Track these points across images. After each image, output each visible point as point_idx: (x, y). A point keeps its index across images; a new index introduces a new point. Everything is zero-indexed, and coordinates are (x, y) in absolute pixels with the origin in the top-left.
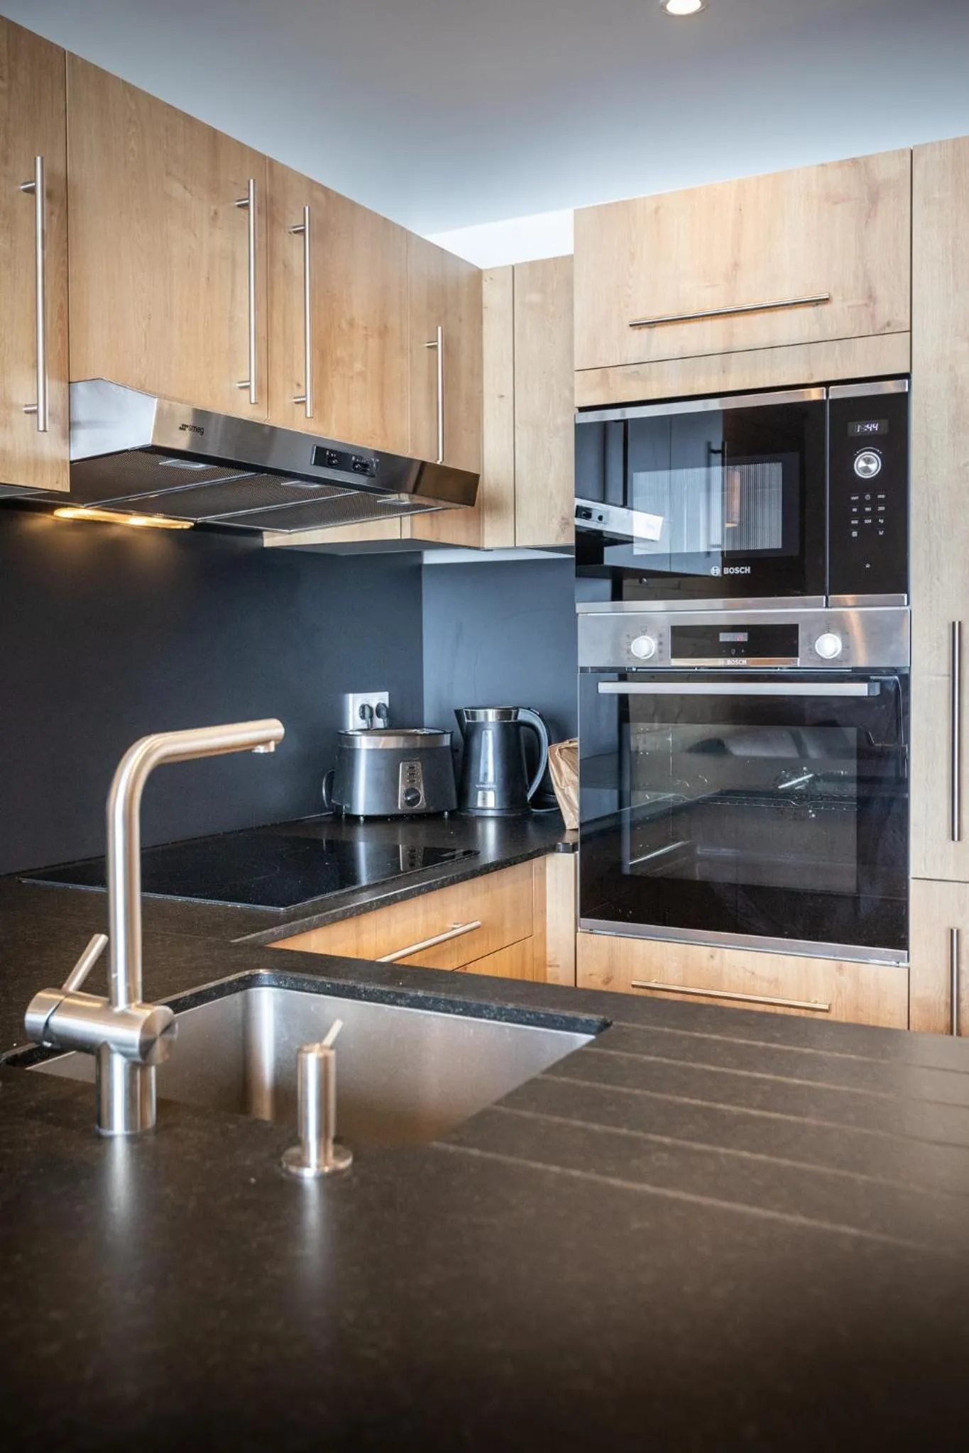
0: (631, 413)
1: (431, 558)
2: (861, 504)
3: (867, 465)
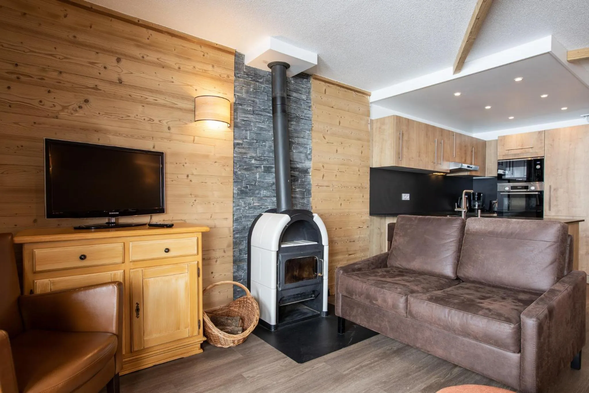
0: (503, 161)
1: (474, 178)
2: (537, 171)
3: (538, 167)
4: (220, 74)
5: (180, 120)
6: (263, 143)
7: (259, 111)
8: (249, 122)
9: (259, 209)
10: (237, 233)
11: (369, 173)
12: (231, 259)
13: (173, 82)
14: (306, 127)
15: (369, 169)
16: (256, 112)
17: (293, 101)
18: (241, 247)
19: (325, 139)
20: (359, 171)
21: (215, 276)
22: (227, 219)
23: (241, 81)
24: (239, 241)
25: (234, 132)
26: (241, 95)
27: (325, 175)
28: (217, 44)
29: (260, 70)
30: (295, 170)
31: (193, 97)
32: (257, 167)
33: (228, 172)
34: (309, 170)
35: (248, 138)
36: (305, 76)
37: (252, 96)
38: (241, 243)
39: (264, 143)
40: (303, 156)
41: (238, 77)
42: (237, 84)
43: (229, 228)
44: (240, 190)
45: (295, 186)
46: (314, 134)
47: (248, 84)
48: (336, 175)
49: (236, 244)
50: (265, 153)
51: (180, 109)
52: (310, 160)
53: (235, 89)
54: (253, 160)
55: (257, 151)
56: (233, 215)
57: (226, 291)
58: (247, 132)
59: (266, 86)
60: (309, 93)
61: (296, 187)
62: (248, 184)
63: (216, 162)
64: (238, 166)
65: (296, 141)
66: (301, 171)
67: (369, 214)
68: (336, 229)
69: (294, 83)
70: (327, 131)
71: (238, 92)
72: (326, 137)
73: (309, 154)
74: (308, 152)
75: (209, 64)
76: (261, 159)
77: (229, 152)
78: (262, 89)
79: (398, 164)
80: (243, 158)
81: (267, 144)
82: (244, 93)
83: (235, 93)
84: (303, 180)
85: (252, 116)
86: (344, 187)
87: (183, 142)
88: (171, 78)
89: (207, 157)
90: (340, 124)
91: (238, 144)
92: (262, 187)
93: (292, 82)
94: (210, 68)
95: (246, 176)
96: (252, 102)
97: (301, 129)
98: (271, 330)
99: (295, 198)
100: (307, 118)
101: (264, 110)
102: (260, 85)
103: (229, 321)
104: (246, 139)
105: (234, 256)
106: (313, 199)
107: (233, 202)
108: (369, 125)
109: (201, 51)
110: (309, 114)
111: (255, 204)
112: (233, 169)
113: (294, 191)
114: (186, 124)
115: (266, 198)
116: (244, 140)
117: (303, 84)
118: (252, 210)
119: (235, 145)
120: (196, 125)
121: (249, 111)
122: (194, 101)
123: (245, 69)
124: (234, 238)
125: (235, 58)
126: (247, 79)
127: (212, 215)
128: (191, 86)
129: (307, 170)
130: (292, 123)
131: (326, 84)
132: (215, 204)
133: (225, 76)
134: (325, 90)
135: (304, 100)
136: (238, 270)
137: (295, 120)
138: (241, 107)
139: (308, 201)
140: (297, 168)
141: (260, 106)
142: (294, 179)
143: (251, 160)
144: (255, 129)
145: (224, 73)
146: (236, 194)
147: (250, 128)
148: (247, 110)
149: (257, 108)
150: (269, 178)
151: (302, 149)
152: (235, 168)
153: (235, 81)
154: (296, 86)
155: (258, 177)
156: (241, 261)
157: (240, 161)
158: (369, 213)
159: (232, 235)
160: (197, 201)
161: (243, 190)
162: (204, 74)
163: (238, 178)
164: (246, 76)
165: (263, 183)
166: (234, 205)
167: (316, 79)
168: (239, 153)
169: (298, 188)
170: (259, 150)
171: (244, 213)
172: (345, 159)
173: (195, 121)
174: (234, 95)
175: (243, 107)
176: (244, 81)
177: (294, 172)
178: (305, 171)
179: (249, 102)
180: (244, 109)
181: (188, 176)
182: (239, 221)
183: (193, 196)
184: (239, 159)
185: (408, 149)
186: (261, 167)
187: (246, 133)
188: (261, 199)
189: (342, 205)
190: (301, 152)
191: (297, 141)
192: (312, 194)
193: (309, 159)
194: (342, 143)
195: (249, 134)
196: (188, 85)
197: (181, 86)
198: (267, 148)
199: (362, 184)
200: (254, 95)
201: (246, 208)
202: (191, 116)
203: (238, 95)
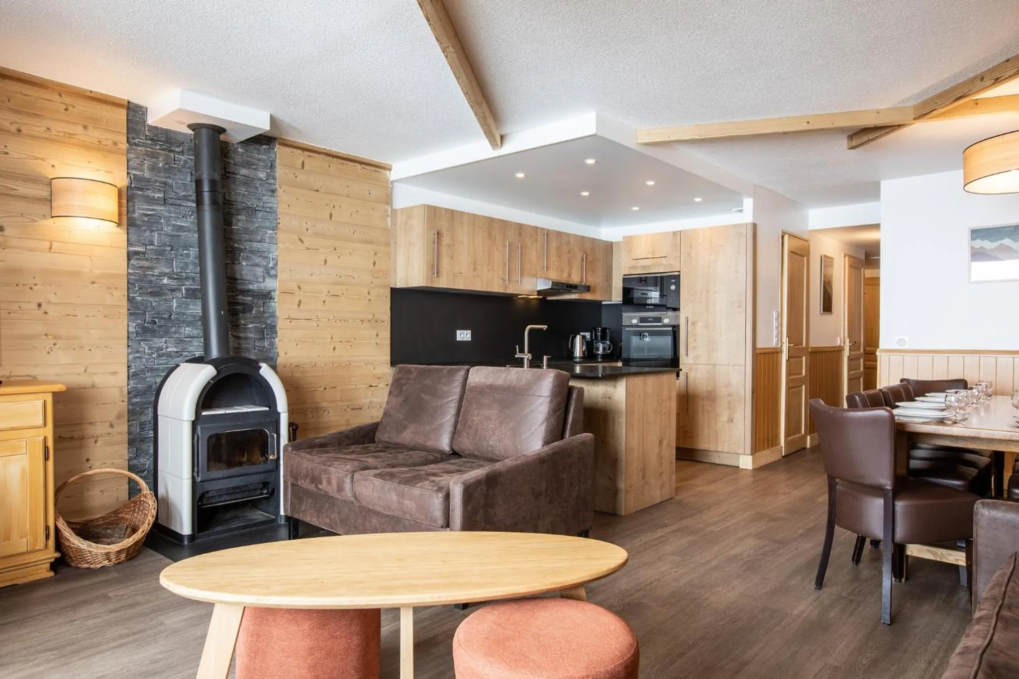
1: (603, 303)
2: (672, 294)
3: (673, 287)
4: (99, 140)
5: (22, 214)
6: (183, 250)
7: (176, 199)
8: (157, 218)
9: (179, 357)
10: (135, 396)
11: (389, 297)
12: (125, 438)
13: (7, 153)
14: (267, 224)
15: (389, 290)
16: (171, 201)
17: (241, 182)
18: (144, 419)
19: (303, 242)
20: (369, 293)
21: (93, 465)
22: (115, 373)
23: (141, 151)
24: (140, 408)
25: (128, 233)
26: (142, 173)
27: (302, 301)
28: (91, 92)
29: (175, 132)
30: (246, 293)
31: (49, 178)
32: (173, 290)
33: (119, 297)
34: (272, 293)
35: (156, 243)
36: (263, 140)
37: (162, 174)
38: (144, 411)
39: (185, 252)
40: (259, 271)
41: (135, 144)
42: (131, 156)
43: (121, 388)
44: (142, 328)
45: (247, 319)
46: (281, 236)
47: (154, 155)
48: (324, 302)
49: (133, 413)
50: (187, 268)
51: (24, 198)
52: (275, 276)
53: (130, 163)
54: (166, 278)
55: (173, 263)
56: (128, 367)
57: (115, 488)
58: (153, 234)
59: (188, 158)
60: (272, 167)
61: (247, 322)
62: (157, 318)
63: (93, 283)
64: (137, 289)
65: (247, 247)
66: (256, 295)
67: (389, 364)
68: (325, 389)
69: (242, 152)
70: (307, 230)
71: (135, 169)
72: (303, 239)
73: (272, 268)
74: (271, 265)
75: (78, 124)
76: (181, 277)
77: (120, 265)
78: (182, 163)
79: (432, 282)
80: (146, 276)
81: (191, 253)
82: (145, 171)
83: (129, 171)
84: (262, 309)
85: (162, 208)
86: (340, 320)
87: (30, 251)
88: (4, 147)
89: (75, 274)
90: (331, 218)
91: (137, 253)
92: (183, 322)
93: (240, 150)
94: (79, 130)
95: (152, 304)
96: (162, 185)
97: (257, 228)
98: (183, 542)
99: (246, 338)
100: (268, 210)
101: (185, 198)
102: (178, 158)
103: (109, 531)
104: (152, 244)
105: (129, 433)
106: (279, 341)
107: (128, 346)
108: (389, 219)
109: (61, 103)
110: (271, 203)
111: (169, 350)
112: (126, 294)
113: (245, 328)
114: (35, 221)
115: (190, 339)
116: (147, 247)
117: (260, 154)
118: (165, 360)
119: (130, 255)
120: (54, 223)
121: (157, 200)
122: (49, 183)
123: (148, 130)
124: (130, 403)
125: (127, 113)
126: (150, 148)
127: (87, 367)
128: (43, 159)
129: (269, 293)
130: (240, 217)
131: (305, 152)
132: (93, 349)
133: (110, 143)
134: (303, 163)
135: (262, 180)
136: (137, 456)
137: (243, 212)
138: (141, 193)
139: (272, 344)
140: (249, 291)
141: (177, 191)
142: (244, 309)
143: (161, 278)
144: (167, 229)
145: (107, 138)
146: (132, 333)
147: (159, 227)
148: (153, 199)
149: (172, 195)
150: (197, 308)
151: (258, 260)
152: (131, 291)
153: (128, 151)
154: (247, 157)
155: (175, 305)
156: (143, 440)
157: (141, 281)
158: (389, 362)
159: (126, 400)
160: (57, 346)
161: (147, 327)
162: (67, 140)
163: (137, 308)
164: (149, 142)
165: (184, 315)
166: (130, 351)
167: (286, 144)
168: (139, 267)
169: (252, 323)
170: (176, 262)
171: (149, 363)
172: (342, 275)
173: (52, 217)
174: (128, 173)
175: (146, 193)
176: (146, 151)
177: (244, 296)
178: (267, 296)
179: (158, 186)
180: (148, 197)
181: (40, 305)
182: (138, 376)
183: (50, 337)
184: (138, 278)
185: (452, 258)
186: (181, 290)
187: (152, 236)
188: (180, 341)
189: (336, 350)
190: (257, 265)
191: (249, 247)
192: (278, 332)
193: (271, 276)
194: (335, 249)
195: (156, 238)
196: (37, 158)
197: (23, 160)
198: (191, 259)
199: (375, 315)
200: (166, 173)
201: (154, 356)
202: (42, 208)
203: (134, 175)
